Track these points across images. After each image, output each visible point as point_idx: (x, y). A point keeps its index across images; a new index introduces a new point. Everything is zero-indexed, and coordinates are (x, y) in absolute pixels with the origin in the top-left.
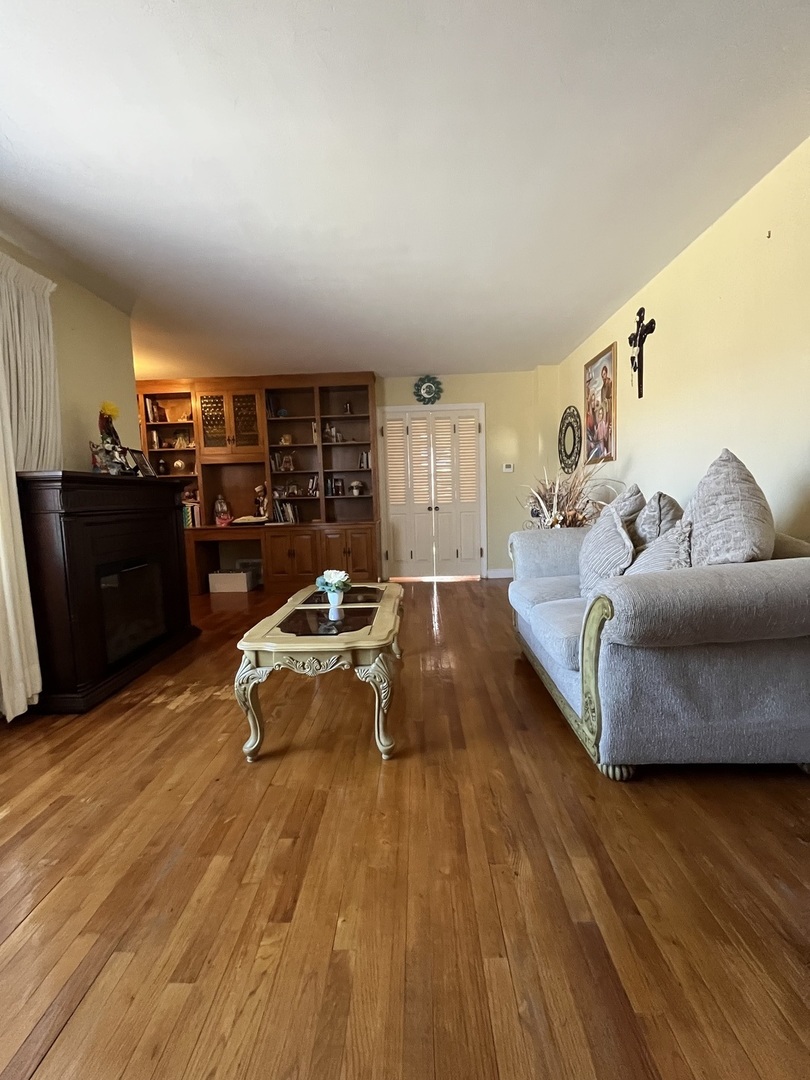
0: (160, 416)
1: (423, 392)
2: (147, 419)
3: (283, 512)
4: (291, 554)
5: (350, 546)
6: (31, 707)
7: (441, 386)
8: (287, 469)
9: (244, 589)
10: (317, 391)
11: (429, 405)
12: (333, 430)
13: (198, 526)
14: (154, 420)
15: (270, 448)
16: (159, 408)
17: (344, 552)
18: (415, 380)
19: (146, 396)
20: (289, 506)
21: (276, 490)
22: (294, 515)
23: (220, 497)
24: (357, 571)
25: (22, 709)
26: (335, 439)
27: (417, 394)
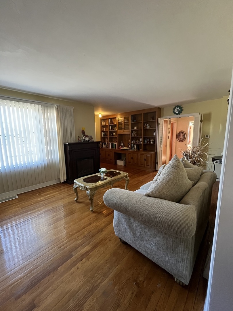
0: (112, 123)
1: (176, 111)
2: (109, 124)
3: (134, 147)
4: (132, 158)
5: (146, 158)
6: (64, 181)
7: (183, 108)
8: (135, 136)
9: (123, 165)
10: (143, 114)
11: (178, 115)
12: (147, 125)
13: (116, 149)
14: (110, 124)
15: (131, 130)
16: (112, 121)
17: (144, 160)
18: (174, 107)
19: (109, 119)
20: (135, 145)
21: (133, 141)
22: (136, 148)
23: (122, 142)
24: (147, 165)
25: (63, 181)
26: (147, 128)
27: (174, 112)
